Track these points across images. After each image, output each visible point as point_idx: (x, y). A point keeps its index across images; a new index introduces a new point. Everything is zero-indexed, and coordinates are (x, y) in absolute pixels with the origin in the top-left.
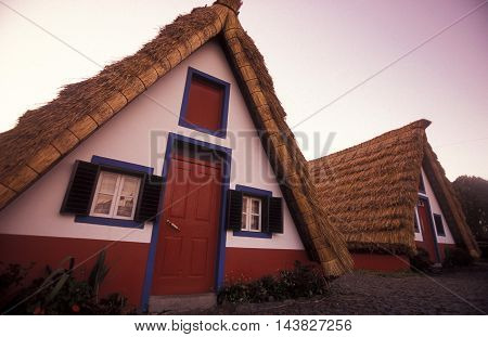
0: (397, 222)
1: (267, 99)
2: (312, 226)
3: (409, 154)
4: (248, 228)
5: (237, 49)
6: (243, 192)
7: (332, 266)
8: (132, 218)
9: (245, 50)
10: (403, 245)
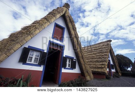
0: (103, 66)
1: (75, 33)
2: (84, 67)
3: (107, 48)
4: (67, 67)
5: (68, 19)
6: (67, 57)
7: (88, 78)
8: (37, 64)
9: (70, 20)
10: (104, 72)
